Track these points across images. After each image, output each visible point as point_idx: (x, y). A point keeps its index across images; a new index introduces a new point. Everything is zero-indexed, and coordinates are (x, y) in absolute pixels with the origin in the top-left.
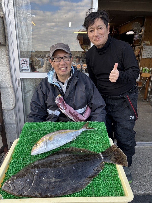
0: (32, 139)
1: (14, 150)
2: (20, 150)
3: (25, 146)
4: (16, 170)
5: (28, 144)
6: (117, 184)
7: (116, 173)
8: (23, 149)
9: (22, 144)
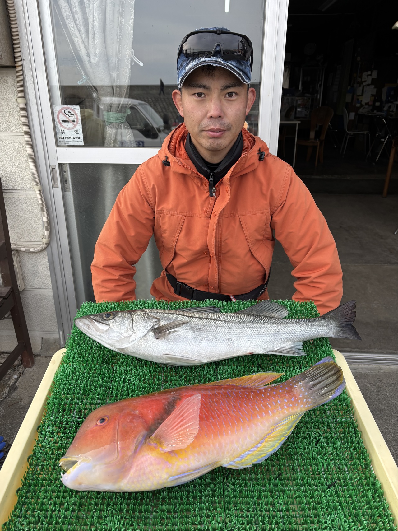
0: (104, 351)
1: (51, 386)
2: (70, 385)
3: (84, 373)
4: (59, 448)
5: (91, 368)
6: (373, 497)
7: (365, 459)
8: (79, 381)
9: (75, 369)
